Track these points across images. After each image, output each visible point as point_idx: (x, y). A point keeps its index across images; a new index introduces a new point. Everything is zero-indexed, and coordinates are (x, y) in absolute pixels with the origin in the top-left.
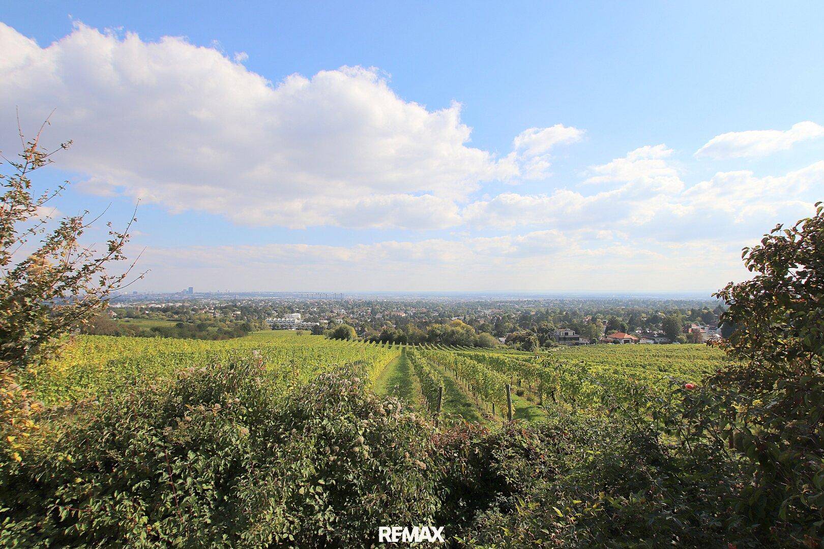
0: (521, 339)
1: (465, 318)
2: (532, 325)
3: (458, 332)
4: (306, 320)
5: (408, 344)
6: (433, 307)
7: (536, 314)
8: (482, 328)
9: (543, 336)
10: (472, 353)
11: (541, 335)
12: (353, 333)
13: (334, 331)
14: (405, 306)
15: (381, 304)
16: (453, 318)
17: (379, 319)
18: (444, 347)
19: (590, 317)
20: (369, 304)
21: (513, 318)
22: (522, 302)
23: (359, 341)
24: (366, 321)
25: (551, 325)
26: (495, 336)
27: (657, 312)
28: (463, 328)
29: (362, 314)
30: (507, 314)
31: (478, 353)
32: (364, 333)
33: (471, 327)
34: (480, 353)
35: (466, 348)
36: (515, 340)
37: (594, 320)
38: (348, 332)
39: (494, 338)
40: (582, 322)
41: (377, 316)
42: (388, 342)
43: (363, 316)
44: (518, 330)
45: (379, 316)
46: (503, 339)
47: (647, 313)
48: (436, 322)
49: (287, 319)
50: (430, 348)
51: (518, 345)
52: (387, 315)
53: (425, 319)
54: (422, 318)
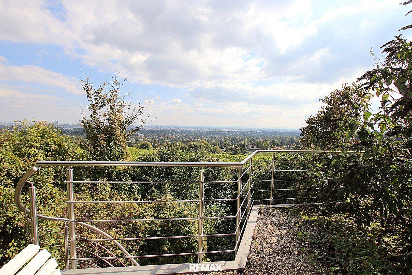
0: (232, 149)
1: (205, 139)
2: (237, 143)
6: (190, 133)
7: (239, 138)
8: (214, 144)
9: (242, 148)
11: (241, 148)
12: (151, 146)
13: (140, 145)
14: (175, 133)
15: (163, 131)
16: (200, 139)
17: (162, 139)
19: (264, 140)
20: (156, 131)
21: (228, 140)
22: (233, 132)
24: (155, 140)
25: (246, 143)
26: (220, 148)
27: (293, 138)
28: (205, 144)
30: (225, 138)
32: (155, 146)
33: (209, 144)
36: (229, 150)
37: (265, 141)
38: (148, 146)
40: (260, 142)
41: (161, 138)
43: (154, 138)
44: (231, 145)
45: (162, 138)
46: (224, 150)
47: (289, 138)
48: (191, 141)
51: (231, 152)
52: (166, 137)
53: (185, 140)
54: (184, 139)
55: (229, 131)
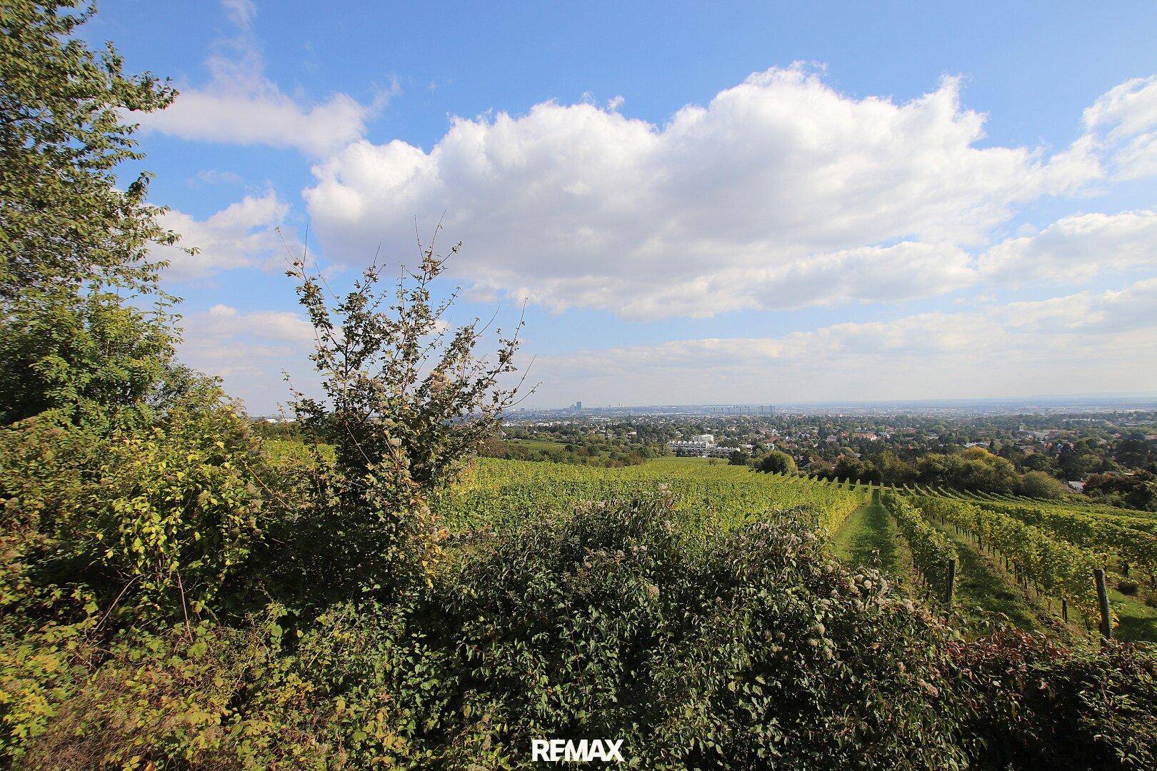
0: (1123, 486)
1: (992, 444)
3: (978, 468)
4: (720, 444)
5: (882, 484)
6: (930, 425)
8: (1031, 463)
10: (1012, 506)
12: (791, 464)
13: (761, 460)
14: (876, 423)
15: (835, 420)
16: (968, 445)
17: (831, 443)
18: (952, 493)
20: (814, 421)
21: (1102, 446)
22: (1121, 415)
23: (801, 476)
24: (811, 447)
26: (1059, 477)
28: (989, 461)
29: (803, 435)
30: (1084, 439)
31: (1024, 507)
32: (809, 465)
33: (1006, 461)
34: (1029, 506)
35: (996, 496)
36: (1107, 487)
38: (782, 463)
39: (1057, 482)
41: (828, 440)
42: (848, 479)
43: (806, 439)
44: (1113, 469)
45: (832, 440)
46: (1078, 485)
48: (935, 450)
49: (696, 443)
50: (924, 492)
51: (1115, 496)
52: (845, 438)
53: (913, 445)
54: (908, 442)
55: (1101, 414)
